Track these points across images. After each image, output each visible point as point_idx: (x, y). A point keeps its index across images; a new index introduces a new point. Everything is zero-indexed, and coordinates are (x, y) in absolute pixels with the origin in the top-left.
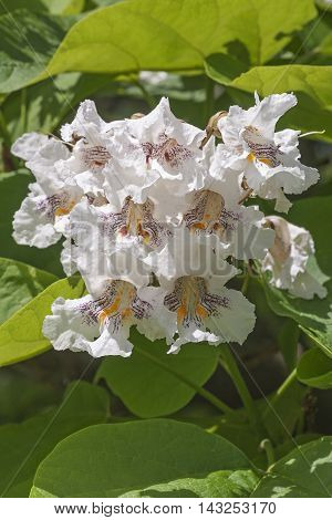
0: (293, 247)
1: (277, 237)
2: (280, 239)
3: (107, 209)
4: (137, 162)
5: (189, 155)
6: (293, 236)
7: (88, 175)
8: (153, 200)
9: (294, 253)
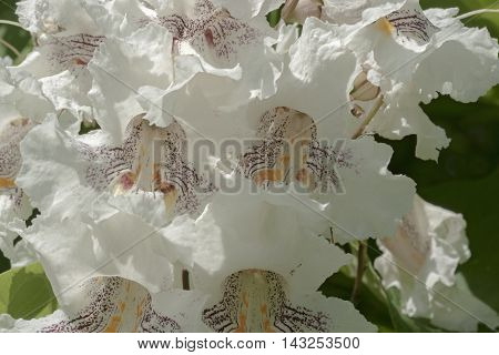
0: (434, 243)
1: (406, 223)
2: (412, 228)
3: (94, 140)
4: (155, 46)
5: (250, 35)
6: (434, 223)
7: (62, 79)
8: (184, 123)
9: (436, 253)
